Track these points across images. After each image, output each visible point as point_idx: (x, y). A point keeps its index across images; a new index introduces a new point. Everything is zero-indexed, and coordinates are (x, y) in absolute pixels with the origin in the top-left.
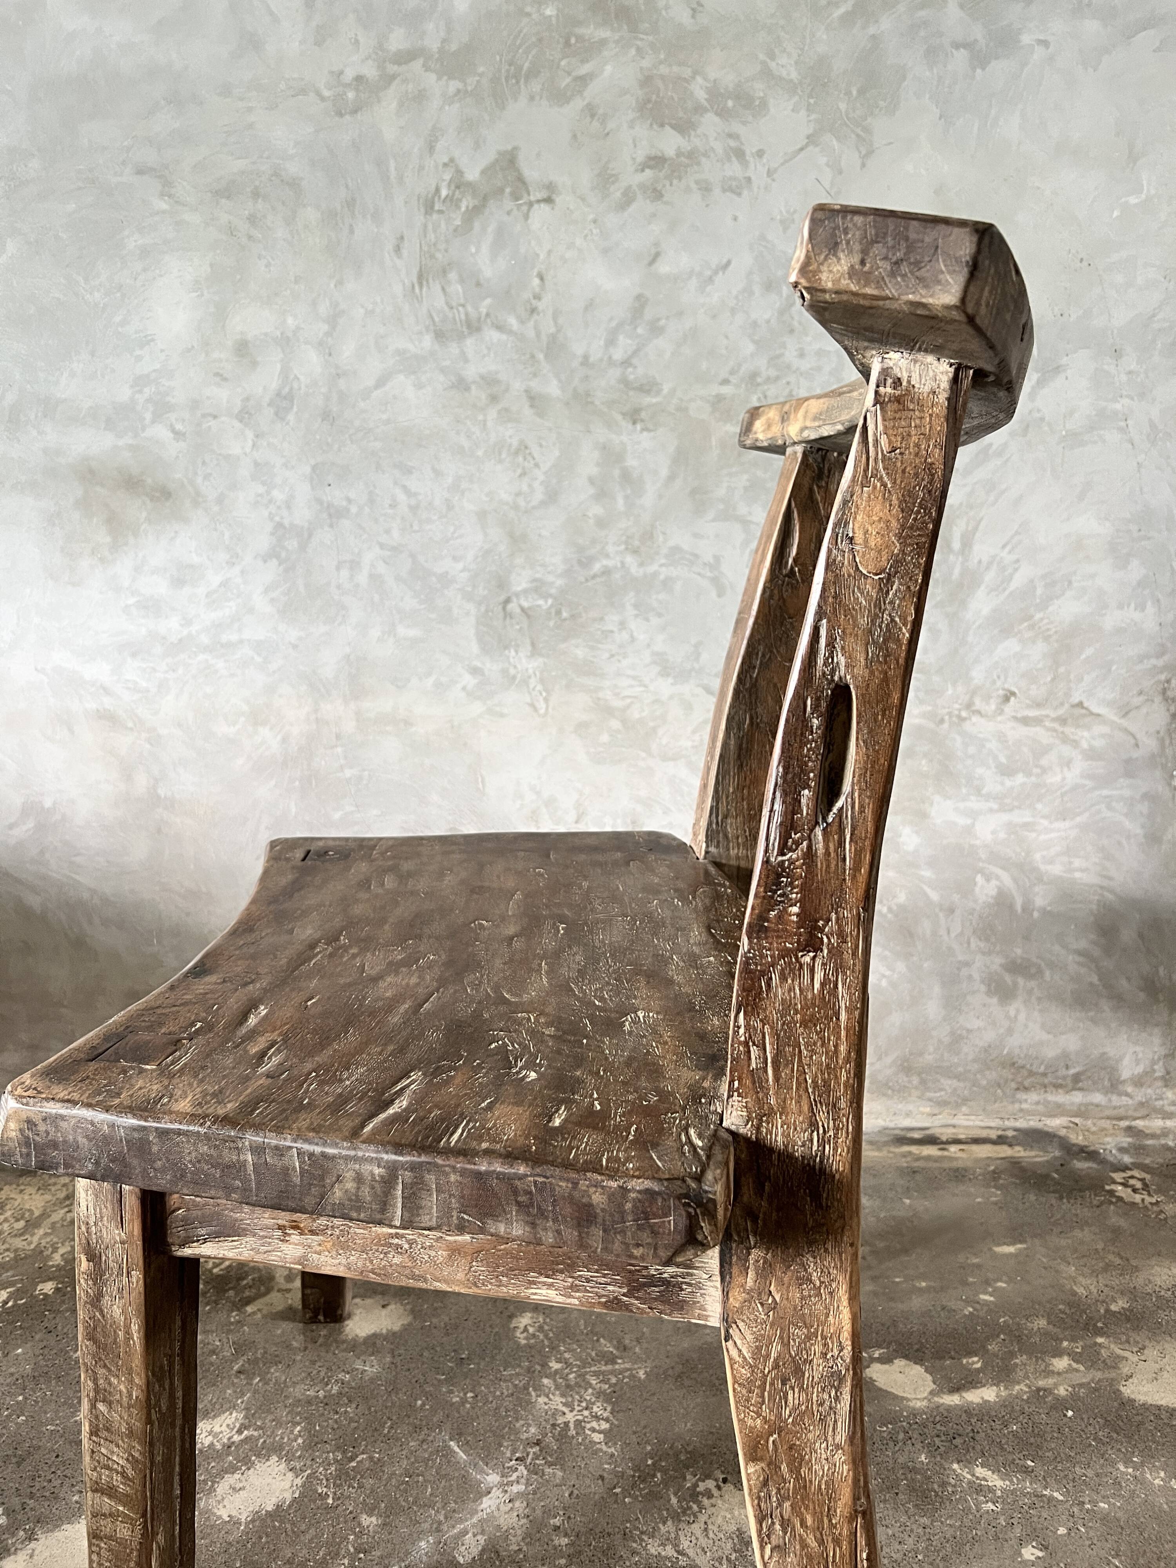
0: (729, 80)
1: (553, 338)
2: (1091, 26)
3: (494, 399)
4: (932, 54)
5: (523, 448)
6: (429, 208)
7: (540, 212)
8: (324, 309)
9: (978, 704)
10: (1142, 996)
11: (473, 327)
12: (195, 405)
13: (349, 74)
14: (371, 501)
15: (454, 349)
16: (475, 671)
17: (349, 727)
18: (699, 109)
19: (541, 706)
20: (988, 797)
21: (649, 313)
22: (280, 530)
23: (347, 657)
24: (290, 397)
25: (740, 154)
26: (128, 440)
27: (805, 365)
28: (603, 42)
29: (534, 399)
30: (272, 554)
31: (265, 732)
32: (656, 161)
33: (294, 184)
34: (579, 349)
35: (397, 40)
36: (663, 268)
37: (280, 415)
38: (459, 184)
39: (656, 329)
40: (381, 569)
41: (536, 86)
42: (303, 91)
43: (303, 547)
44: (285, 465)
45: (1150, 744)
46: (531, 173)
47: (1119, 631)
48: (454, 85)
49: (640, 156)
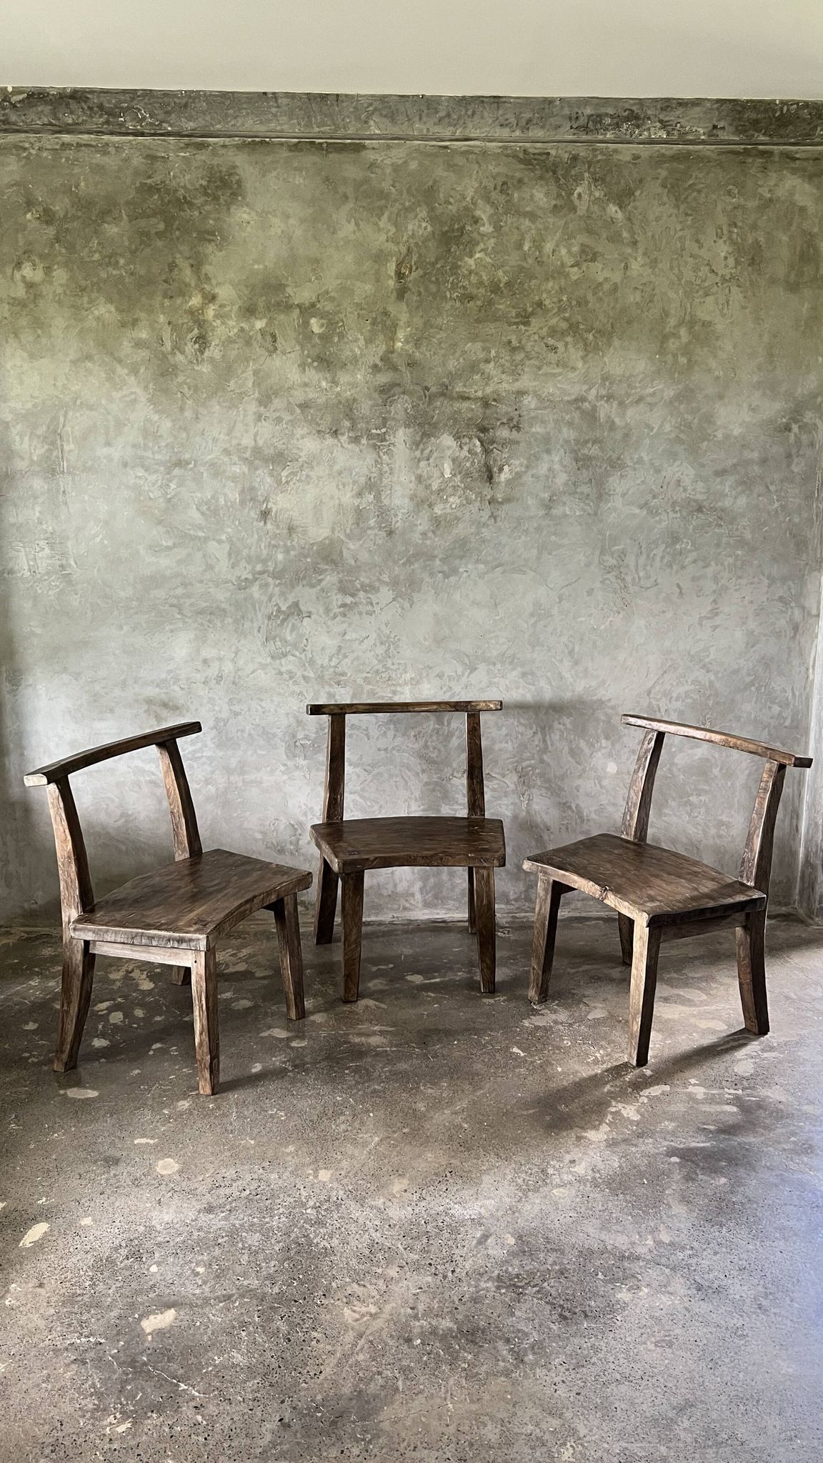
0: (367, 581)
1: (311, 659)
2: (482, 566)
3: (291, 678)
4: (432, 575)
5: (301, 693)
6: (269, 618)
7: (306, 620)
8: (233, 650)
9: (455, 774)
10: (515, 870)
11: (285, 655)
12: (188, 679)
13: (243, 577)
14: (249, 710)
15: (278, 662)
16: (285, 765)
17: (240, 784)
18: (358, 590)
19: (308, 777)
20: (460, 804)
21: (342, 651)
22: (217, 720)
23: (240, 762)
24: (221, 677)
25: (372, 604)
26: (164, 690)
27: (396, 667)
28: (326, 570)
29: (304, 678)
30: (215, 728)
31: (210, 786)
32: (344, 605)
33: (224, 610)
34: (319, 662)
35: (259, 567)
36: (347, 637)
37: (218, 683)
38: (279, 610)
39: (345, 656)
40: (253, 732)
41: (305, 583)
42: (227, 582)
43: (225, 725)
44: (220, 699)
45: (512, 786)
46: (303, 608)
47: (500, 750)
48: (278, 582)
49: (339, 603)
